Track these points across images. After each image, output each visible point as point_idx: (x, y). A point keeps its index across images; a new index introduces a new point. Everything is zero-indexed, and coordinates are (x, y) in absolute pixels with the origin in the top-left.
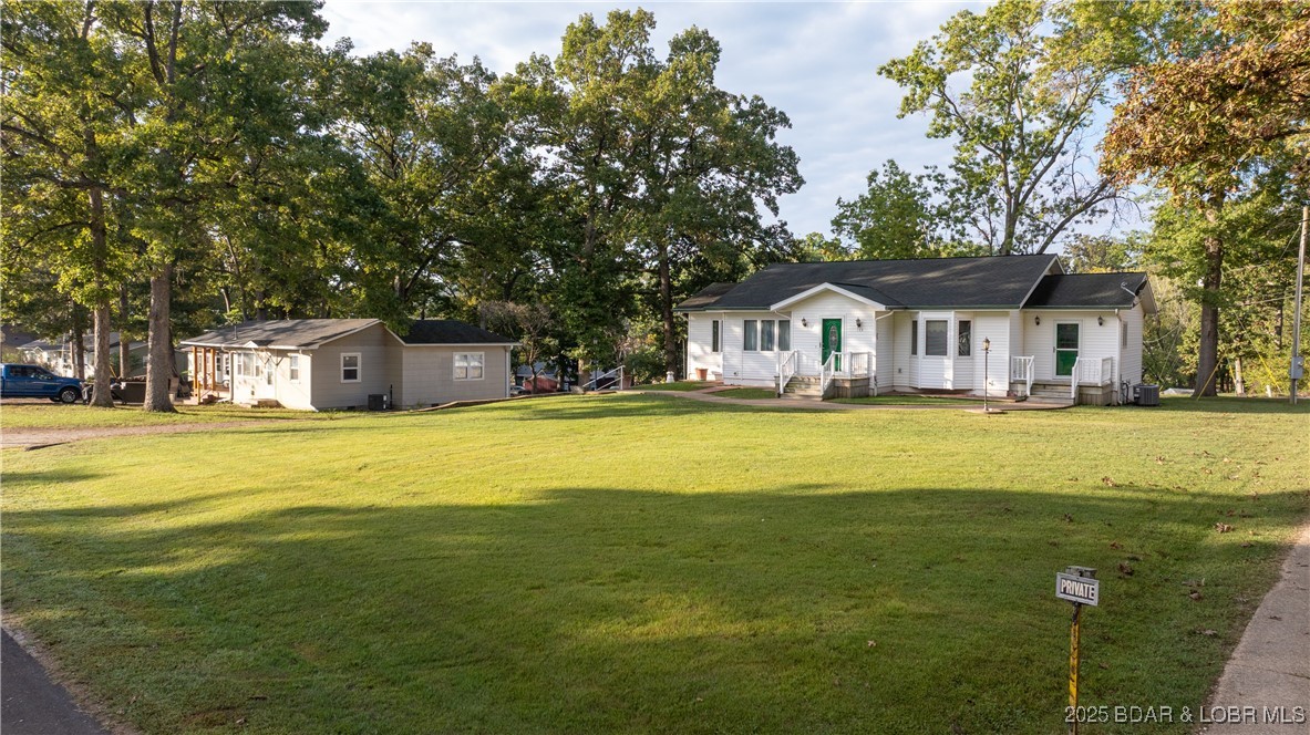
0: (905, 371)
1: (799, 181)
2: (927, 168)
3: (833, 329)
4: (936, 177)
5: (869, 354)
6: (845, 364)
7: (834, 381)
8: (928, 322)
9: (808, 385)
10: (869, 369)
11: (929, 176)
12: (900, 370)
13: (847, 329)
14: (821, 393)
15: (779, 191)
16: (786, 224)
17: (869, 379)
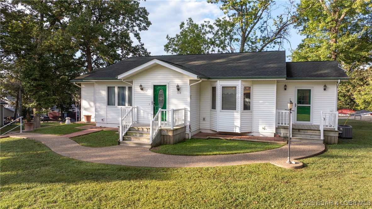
0: (208, 119)
1: (149, 24)
2: (205, 22)
3: (161, 92)
4: (209, 26)
5: (185, 109)
6: (169, 117)
7: (161, 131)
8: (223, 88)
9: (142, 134)
10: (185, 120)
11: (206, 26)
12: (204, 119)
13: (171, 92)
14: (150, 142)
15: (140, 29)
16: (143, 45)
17: (185, 127)
